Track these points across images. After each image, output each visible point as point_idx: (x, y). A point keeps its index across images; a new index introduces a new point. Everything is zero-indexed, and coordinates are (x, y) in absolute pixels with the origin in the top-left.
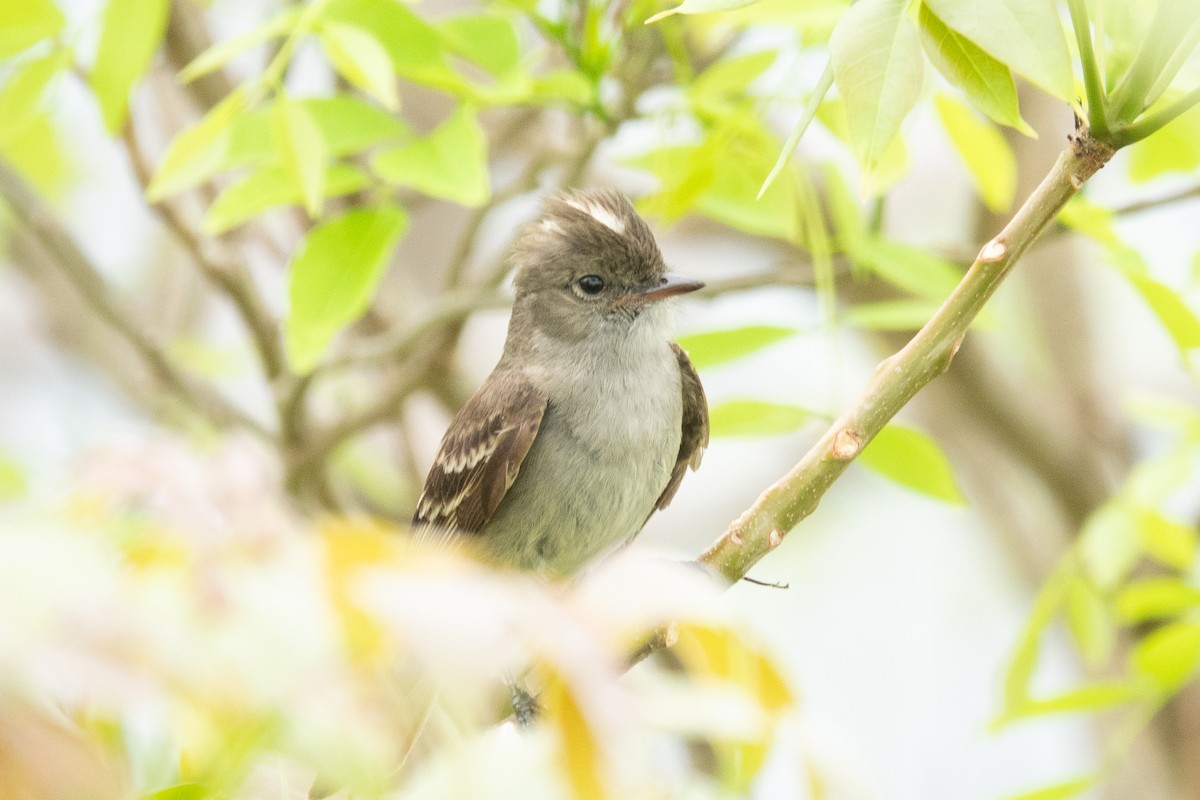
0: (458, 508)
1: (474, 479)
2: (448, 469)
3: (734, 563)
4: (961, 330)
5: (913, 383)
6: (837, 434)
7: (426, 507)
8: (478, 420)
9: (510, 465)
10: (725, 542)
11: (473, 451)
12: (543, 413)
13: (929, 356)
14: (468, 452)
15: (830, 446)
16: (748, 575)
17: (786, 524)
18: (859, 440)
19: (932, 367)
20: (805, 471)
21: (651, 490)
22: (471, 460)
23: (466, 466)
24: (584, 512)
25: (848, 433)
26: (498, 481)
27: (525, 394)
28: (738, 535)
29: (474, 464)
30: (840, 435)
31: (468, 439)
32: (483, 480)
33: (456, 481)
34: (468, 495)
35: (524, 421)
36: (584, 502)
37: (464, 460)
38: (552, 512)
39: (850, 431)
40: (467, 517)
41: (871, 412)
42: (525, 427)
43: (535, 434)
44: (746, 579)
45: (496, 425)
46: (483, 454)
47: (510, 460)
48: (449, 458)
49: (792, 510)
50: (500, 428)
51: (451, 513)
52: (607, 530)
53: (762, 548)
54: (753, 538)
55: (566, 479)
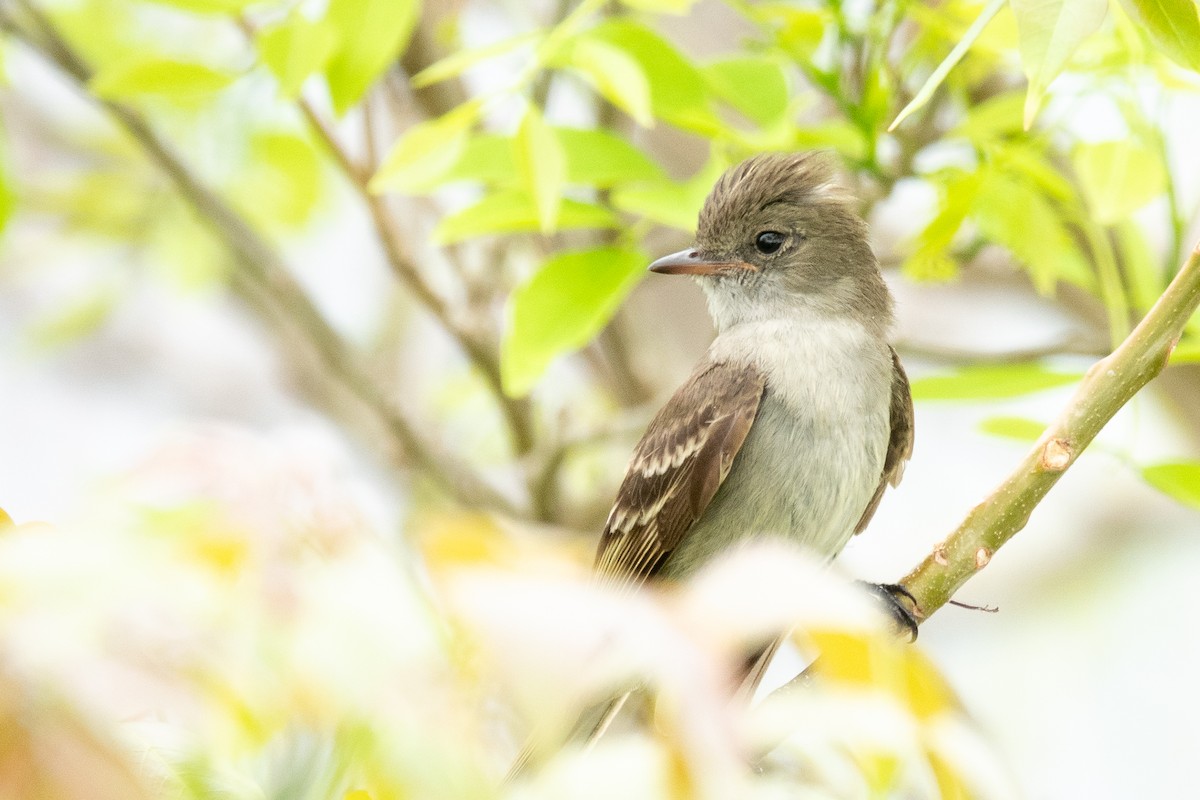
0: (659, 515)
1: (680, 478)
2: (648, 473)
3: (938, 584)
4: (1178, 328)
5: (1127, 387)
6: (1047, 444)
7: (620, 518)
8: (683, 416)
9: (725, 455)
10: (929, 561)
11: (679, 448)
12: (759, 399)
13: (1144, 357)
14: (672, 450)
15: (1040, 457)
16: (955, 597)
17: (994, 542)
18: (1070, 450)
19: (1147, 370)
20: (1013, 485)
21: (866, 487)
22: (677, 457)
23: (671, 465)
24: (800, 507)
25: (1058, 443)
26: (711, 474)
27: (739, 380)
28: (942, 556)
29: (680, 462)
30: (1049, 445)
31: (673, 436)
32: (693, 478)
33: (658, 484)
34: (673, 497)
35: (738, 409)
36: (801, 495)
37: (668, 460)
38: (766, 509)
39: (1060, 440)
40: (671, 521)
41: (1082, 420)
42: (740, 414)
43: (751, 421)
44: (952, 602)
45: (708, 414)
46: (693, 448)
47: (724, 450)
48: (649, 459)
49: (1000, 527)
50: (712, 418)
51: (650, 521)
52: (822, 530)
53: (969, 568)
54: (959, 558)
55: (784, 468)
